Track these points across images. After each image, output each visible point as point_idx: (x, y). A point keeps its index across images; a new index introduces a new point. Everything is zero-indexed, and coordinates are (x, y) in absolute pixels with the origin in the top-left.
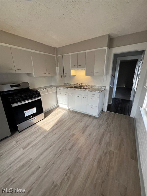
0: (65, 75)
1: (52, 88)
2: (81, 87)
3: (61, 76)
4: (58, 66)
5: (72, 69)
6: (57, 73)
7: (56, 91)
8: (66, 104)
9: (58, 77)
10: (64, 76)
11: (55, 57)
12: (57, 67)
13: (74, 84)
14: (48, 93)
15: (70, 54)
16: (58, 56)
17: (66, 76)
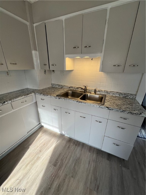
0: (52, 68)
1: (24, 97)
2: (85, 92)
3: (45, 72)
4: (35, 50)
5: (67, 55)
6: (35, 63)
7: (34, 101)
8: (57, 126)
9: (37, 72)
10: (50, 71)
11: (26, 25)
12: (33, 52)
13: (69, 86)
14: (13, 111)
15: (63, 18)
16: (35, 25)
17: (53, 71)
